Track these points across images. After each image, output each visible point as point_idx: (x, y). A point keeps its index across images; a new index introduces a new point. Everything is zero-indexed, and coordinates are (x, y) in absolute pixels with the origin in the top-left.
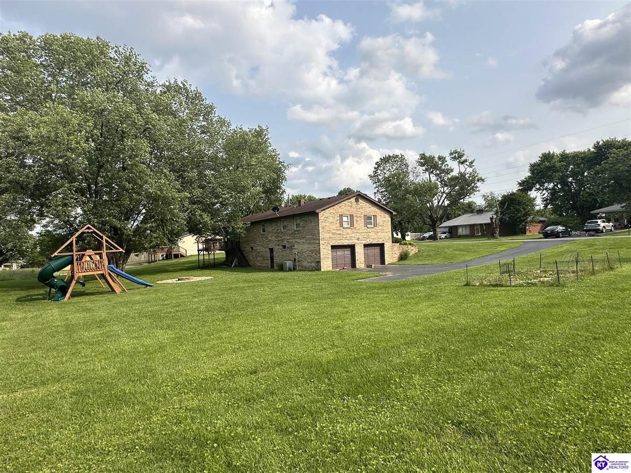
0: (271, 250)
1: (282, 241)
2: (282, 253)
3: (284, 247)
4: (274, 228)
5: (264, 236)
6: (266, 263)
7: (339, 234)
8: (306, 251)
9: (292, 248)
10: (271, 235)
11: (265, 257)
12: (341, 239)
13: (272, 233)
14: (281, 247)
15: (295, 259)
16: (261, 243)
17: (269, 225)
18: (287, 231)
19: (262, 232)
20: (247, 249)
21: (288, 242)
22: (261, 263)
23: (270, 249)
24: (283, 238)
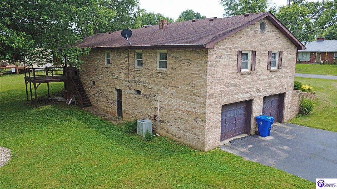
0: (119, 92)
1: (136, 83)
2: (135, 101)
3: (139, 92)
4: (123, 61)
5: (110, 70)
6: (112, 109)
7: (235, 85)
8: (176, 110)
9: (151, 97)
10: (118, 70)
11: (110, 99)
12: (236, 93)
13: (120, 67)
14: (133, 92)
15: (155, 117)
16: (105, 79)
17: (116, 56)
18: (145, 69)
19: (106, 64)
20: (88, 82)
21: (144, 87)
22: (105, 106)
23: (117, 90)
24: (137, 79)
